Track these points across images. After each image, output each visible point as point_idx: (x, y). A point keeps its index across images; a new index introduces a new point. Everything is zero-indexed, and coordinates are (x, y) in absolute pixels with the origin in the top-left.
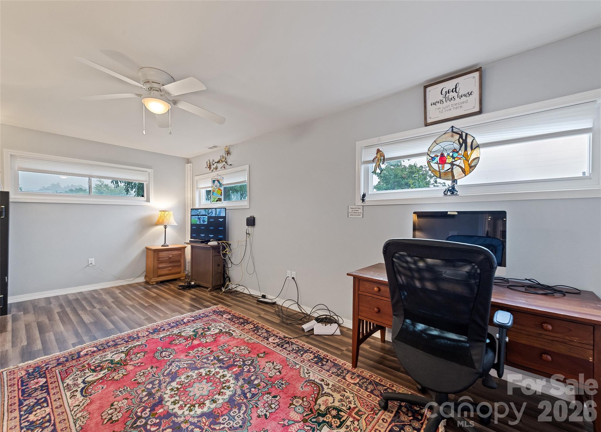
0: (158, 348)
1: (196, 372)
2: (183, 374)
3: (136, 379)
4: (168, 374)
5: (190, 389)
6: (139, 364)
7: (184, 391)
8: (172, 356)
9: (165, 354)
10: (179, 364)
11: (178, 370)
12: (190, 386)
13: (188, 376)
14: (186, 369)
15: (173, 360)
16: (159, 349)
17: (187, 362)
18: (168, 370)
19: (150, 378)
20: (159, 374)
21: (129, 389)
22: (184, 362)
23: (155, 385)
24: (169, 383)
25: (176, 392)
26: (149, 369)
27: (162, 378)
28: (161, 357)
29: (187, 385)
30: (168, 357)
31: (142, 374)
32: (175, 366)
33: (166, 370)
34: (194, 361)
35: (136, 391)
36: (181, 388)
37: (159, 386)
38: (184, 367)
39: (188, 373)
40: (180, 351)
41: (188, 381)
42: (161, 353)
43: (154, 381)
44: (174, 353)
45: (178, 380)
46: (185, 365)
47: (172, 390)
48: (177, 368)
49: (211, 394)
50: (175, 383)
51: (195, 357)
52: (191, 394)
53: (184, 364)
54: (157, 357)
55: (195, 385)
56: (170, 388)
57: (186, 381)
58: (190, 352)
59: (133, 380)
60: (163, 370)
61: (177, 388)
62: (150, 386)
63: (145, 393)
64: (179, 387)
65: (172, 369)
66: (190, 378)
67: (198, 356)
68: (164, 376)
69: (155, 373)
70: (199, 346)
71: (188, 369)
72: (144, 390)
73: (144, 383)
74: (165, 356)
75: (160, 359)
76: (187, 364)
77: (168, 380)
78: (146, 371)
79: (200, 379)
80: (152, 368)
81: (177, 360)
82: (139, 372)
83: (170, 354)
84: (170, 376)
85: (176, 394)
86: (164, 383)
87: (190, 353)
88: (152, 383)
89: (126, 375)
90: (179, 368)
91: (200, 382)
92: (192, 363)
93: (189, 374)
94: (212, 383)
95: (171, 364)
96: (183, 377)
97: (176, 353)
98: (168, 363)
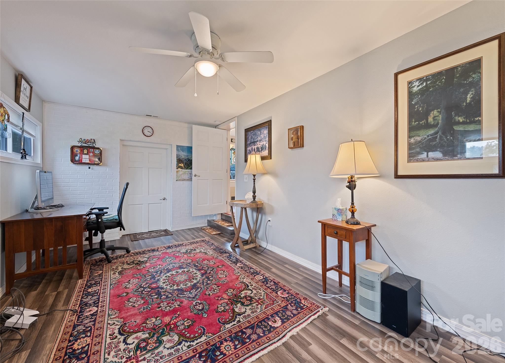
0: (207, 315)
1: (179, 288)
2: (189, 287)
3: (219, 288)
4: (198, 288)
5: (187, 278)
6: (219, 299)
7: (190, 278)
8: (194, 303)
9: (199, 307)
10: (190, 295)
11: (191, 290)
12: (186, 280)
13: (186, 285)
14: (185, 290)
15: (194, 300)
16: (205, 314)
17: (184, 296)
18: (198, 291)
19: (209, 287)
20: (204, 289)
21: (221, 282)
22: (185, 296)
23: (206, 282)
24: (198, 283)
25: (194, 278)
26: (211, 294)
27: (202, 286)
28: (203, 304)
29: (188, 280)
30: (197, 303)
31: (216, 291)
32: (193, 293)
33: (199, 291)
34: (178, 296)
35: (216, 281)
36: (192, 279)
37: (203, 281)
38: (186, 292)
39: (185, 288)
40: (186, 309)
41: (186, 283)
42: (203, 308)
43: (206, 285)
44: (192, 307)
45: (192, 284)
46: (185, 293)
47: (196, 279)
48: (191, 291)
49: (177, 275)
50: (194, 282)
51: (176, 300)
52: (187, 276)
53: (186, 295)
54: (207, 304)
55: (183, 280)
56: (197, 280)
57: (188, 282)
58: (178, 307)
59: (220, 287)
60: (201, 292)
61: (193, 279)
62: (208, 282)
63: (211, 279)
64: (192, 280)
65: (195, 291)
66: (185, 284)
67: (173, 300)
68: (201, 287)
69: (207, 290)
70: (167, 312)
71: (184, 290)
72: (212, 280)
73: (213, 284)
74: (200, 304)
75: (204, 302)
76: (184, 294)
77: (198, 285)
78: (213, 293)
79: (179, 283)
80: (209, 294)
81: (190, 299)
82: (217, 292)
83: (195, 307)
84: (197, 287)
85: (194, 277)
86: (200, 283)
87: (178, 305)
88: (208, 284)
89: (226, 291)
90: (190, 292)
91: (180, 281)
92: (180, 295)
93: (185, 286)
94: (174, 280)
95: (196, 295)
96: (189, 285)
97: (189, 308)
98: (198, 297)
